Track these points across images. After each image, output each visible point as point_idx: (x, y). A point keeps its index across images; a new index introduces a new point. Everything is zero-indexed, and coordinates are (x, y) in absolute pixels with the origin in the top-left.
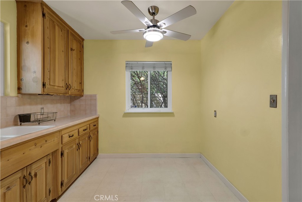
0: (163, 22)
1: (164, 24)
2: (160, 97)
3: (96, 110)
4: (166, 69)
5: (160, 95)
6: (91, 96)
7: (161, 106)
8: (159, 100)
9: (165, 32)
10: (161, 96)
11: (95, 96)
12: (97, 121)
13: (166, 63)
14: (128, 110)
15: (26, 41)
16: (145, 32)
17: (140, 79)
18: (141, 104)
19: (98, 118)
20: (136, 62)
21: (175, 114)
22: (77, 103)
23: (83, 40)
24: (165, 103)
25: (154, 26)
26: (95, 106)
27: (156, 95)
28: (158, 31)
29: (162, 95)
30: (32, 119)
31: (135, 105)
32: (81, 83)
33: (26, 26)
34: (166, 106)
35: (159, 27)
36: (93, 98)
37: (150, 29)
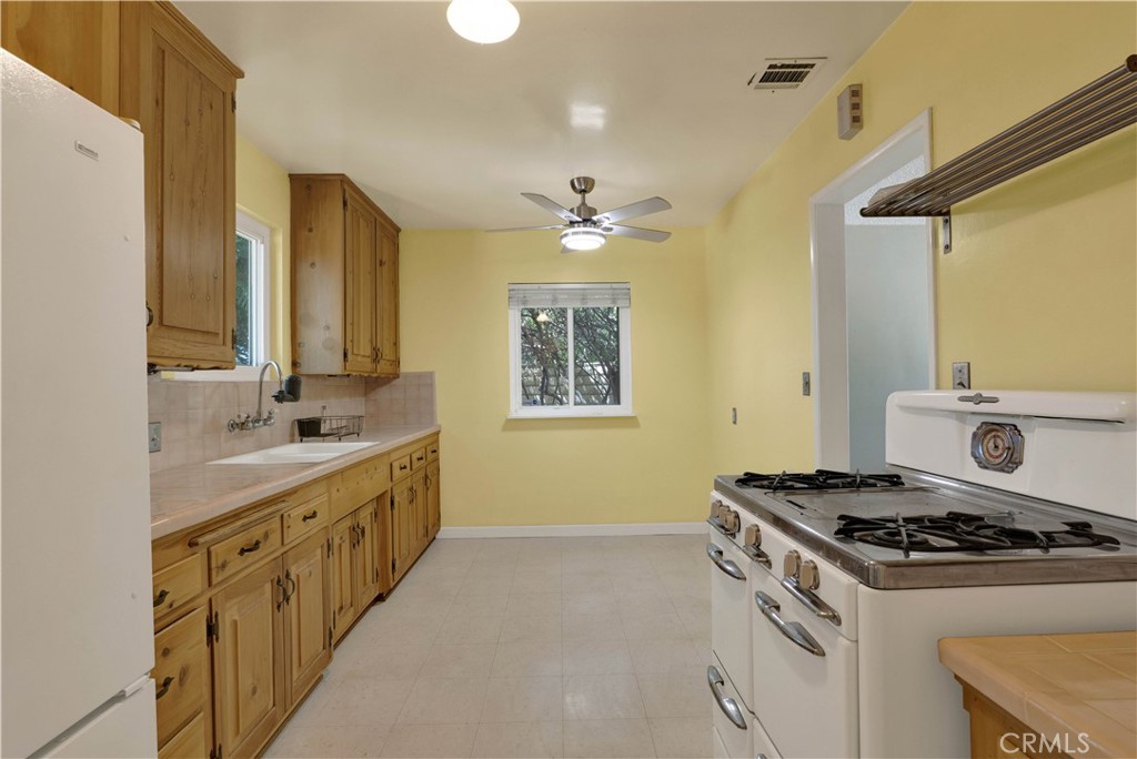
0: (606, 215)
1: (606, 218)
2: (599, 375)
3: (432, 414)
4: (614, 301)
5: (600, 369)
6: (419, 376)
7: (604, 402)
8: (597, 383)
9: (611, 229)
10: (602, 372)
11: (430, 375)
12: (437, 441)
13: (614, 286)
14: (516, 411)
15: (310, 262)
16: (566, 235)
17: (534, 319)
18: (538, 397)
19: (438, 433)
20: (536, 286)
21: (640, 421)
22: (383, 394)
23: (398, 230)
24: (614, 393)
25: (586, 221)
26: (431, 401)
27: (588, 369)
28: (594, 233)
29: (606, 368)
30: (324, 429)
31: (528, 399)
32: (395, 344)
33: (310, 230)
34: (617, 401)
35: (594, 223)
36: (425, 381)
37: (576, 229)
